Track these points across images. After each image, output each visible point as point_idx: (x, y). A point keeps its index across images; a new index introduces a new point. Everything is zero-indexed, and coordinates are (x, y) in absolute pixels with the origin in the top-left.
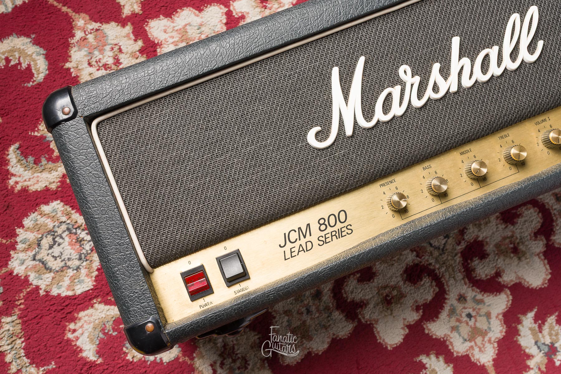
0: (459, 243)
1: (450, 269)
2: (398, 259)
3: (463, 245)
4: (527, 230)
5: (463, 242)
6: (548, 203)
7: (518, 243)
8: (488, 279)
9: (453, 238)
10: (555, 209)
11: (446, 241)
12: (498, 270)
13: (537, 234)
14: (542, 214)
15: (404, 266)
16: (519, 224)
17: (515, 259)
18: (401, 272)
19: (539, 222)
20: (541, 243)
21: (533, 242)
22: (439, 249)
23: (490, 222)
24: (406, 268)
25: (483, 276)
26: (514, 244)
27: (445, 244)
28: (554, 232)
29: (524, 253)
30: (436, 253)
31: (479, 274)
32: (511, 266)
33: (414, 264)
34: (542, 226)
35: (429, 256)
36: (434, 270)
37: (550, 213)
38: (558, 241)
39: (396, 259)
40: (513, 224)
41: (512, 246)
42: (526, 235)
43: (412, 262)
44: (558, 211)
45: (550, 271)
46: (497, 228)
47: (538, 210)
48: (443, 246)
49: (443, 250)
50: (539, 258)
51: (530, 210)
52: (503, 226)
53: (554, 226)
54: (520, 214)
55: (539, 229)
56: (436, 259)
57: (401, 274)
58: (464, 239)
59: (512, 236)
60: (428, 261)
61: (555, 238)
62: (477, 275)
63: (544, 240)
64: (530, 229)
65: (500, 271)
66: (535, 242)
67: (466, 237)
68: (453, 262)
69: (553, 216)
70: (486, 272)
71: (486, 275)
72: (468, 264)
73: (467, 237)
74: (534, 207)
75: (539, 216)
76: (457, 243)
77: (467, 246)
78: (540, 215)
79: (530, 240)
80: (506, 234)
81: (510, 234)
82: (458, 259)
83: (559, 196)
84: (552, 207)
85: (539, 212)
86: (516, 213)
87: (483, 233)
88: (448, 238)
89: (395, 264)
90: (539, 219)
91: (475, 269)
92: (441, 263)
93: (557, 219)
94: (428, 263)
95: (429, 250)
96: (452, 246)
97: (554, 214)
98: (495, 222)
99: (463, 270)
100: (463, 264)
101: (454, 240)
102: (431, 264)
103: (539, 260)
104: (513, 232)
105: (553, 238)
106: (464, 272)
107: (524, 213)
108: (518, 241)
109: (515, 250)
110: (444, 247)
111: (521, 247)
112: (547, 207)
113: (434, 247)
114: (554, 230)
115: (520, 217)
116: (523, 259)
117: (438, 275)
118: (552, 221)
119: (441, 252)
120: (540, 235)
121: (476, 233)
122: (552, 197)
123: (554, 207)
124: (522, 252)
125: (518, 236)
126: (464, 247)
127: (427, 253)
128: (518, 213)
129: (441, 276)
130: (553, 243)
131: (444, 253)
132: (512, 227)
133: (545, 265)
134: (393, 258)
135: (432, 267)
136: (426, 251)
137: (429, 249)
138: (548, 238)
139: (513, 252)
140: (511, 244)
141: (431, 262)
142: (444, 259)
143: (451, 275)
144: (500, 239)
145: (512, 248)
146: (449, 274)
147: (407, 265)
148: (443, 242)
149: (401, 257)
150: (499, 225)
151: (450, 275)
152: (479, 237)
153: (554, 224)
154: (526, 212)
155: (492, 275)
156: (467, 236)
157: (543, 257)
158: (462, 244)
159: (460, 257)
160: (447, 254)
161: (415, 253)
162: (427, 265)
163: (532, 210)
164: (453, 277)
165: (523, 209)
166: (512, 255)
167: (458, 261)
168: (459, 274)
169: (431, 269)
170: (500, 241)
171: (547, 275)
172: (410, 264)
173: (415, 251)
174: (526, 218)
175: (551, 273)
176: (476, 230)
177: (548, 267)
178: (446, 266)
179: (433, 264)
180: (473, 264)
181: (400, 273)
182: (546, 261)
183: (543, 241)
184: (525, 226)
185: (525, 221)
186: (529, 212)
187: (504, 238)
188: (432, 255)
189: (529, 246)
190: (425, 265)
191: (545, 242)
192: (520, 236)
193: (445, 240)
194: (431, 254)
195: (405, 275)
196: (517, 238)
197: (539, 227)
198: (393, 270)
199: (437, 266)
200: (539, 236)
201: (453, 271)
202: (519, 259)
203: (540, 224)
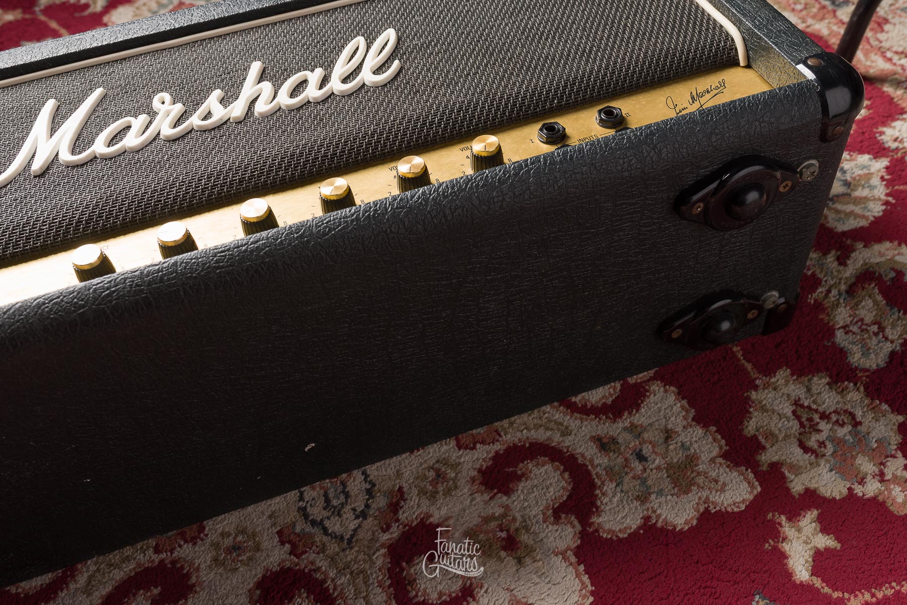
0: (385, 530)
1: (360, 580)
2: (250, 559)
3: (395, 532)
4: (537, 502)
5: (394, 527)
6: (583, 455)
7: (517, 530)
8: (445, 601)
9: (376, 517)
10: (599, 465)
11: (360, 526)
12: (468, 584)
13: (558, 512)
14: (570, 475)
15: (259, 572)
16: (519, 492)
17: (510, 562)
18: (252, 585)
19: (563, 488)
20: (569, 530)
21: (550, 527)
22: (342, 538)
23: (456, 487)
24: (264, 577)
25: (434, 596)
26: (508, 531)
27: (355, 530)
28: (597, 508)
29: (530, 550)
30: (333, 547)
31: (425, 590)
32: (499, 576)
33: (281, 569)
34: (569, 497)
35: (318, 553)
36: (324, 581)
37: (589, 473)
38: (607, 527)
39: (244, 558)
40: (507, 492)
41: (504, 535)
42: (534, 513)
43: (279, 565)
44: (605, 469)
45: (590, 588)
46: (472, 500)
47: (562, 467)
48: (350, 533)
49: (350, 541)
50: (565, 559)
51: (543, 466)
52: (486, 497)
53: (597, 495)
54: (523, 475)
55: (565, 502)
56: (332, 559)
57: (249, 591)
58: (397, 520)
59: (504, 516)
60: (312, 563)
61: (600, 520)
62: (420, 594)
63: (576, 523)
64: (544, 502)
65: (471, 584)
66: (555, 527)
67: (402, 516)
68: (367, 566)
69: (595, 476)
70: (440, 588)
71: (441, 594)
72: (402, 570)
73: (405, 515)
74: (553, 460)
75: (563, 478)
76: (382, 528)
77: (404, 533)
78: (566, 475)
79: (544, 522)
80: (491, 512)
81: (498, 511)
82: (380, 558)
83: (605, 441)
84: (591, 461)
85: (564, 471)
86: (515, 473)
87: (439, 509)
88: (365, 518)
89: (241, 569)
90: (563, 483)
91: (415, 580)
92: (341, 565)
93: (603, 483)
94: (313, 567)
95: (321, 541)
96: (370, 533)
97: (597, 474)
98: (470, 489)
99: (388, 582)
100: (389, 569)
101: (376, 522)
102: (319, 569)
103: (564, 565)
104: (507, 508)
105: (594, 519)
106: (389, 587)
107: (531, 472)
108: (517, 524)
109: (511, 544)
110: (352, 536)
111: (524, 538)
112: (580, 461)
113: (330, 535)
114: (599, 503)
115: (523, 479)
116: (528, 560)
117: (331, 591)
118: (593, 486)
119: (345, 545)
120: (567, 514)
121: (424, 509)
122: (591, 444)
123: (596, 462)
124: (526, 546)
125: (518, 516)
126: (395, 535)
127: (314, 548)
128: (519, 472)
129: (336, 594)
130: (597, 531)
131: (351, 548)
132: (505, 498)
133: (578, 575)
134: (239, 555)
135: (318, 576)
136: (313, 544)
137: (319, 537)
138: (584, 520)
139: (505, 548)
140: (502, 531)
141: (320, 564)
142: (349, 559)
143: (360, 593)
144: (476, 521)
145: (503, 539)
146: (355, 591)
147: (267, 570)
148: (352, 526)
149: (258, 555)
150: (476, 494)
151: (357, 593)
152: (431, 516)
153: (598, 492)
154: (536, 471)
155: (454, 595)
156: (403, 512)
157: (573, 559)
158: (392, 530)
159: (384, 555)
160: (356, 549)
161: (288, 546)
162: (310, 571)
163: (548, 467)
164: (364, 598)
165: (530, 465)
166: (503, 554)
167: (379, 563)
168: (379, 590)
169: (317, 579)
170: (477, 526)
171: (584, 597)
172: (274, 570)
173: (289, 542)
174: (536, 482)
175: (592, 593)
176: (425, 503)
177: (586, 578)
178: (352, 573)
179: (324, 568)
180: (412, 570)
181: (249, 587)
182: (582, 568)
183: (573, 527)
184: (533, 495)
185: (533, 487)
186: (543, 470)
187: (487, 520)
188: (324, 552)
189: (543, 535)
190: (306, 570)
191: (578, 527)
192: (522, 516)
193: (357, 521)
194: (323, 549)
195: (258, 592)
196: (514, 519)
197: (565, 498)
198: (234, 581)
199: (332, 574)
200: (563, 516)
201: (365, 583)
202: (520, 561)
203: (568, 493)
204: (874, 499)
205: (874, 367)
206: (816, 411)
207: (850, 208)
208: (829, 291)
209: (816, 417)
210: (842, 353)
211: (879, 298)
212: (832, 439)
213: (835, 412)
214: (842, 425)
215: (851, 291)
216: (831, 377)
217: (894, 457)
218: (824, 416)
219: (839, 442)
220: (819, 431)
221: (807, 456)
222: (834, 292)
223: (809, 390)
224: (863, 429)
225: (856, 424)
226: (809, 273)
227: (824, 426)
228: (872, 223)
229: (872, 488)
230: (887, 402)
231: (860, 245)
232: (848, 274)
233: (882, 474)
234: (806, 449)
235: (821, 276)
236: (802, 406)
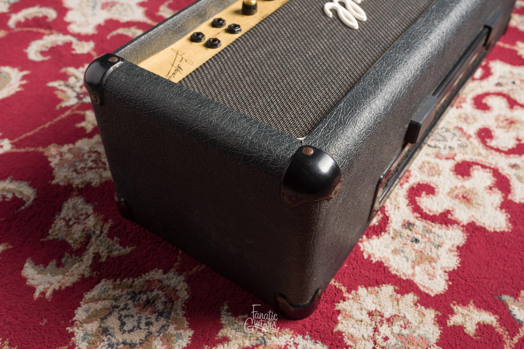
204: (63, 145)
205: (69, 201)
206: (95, 168)
207: (99, 306)
208: (102, 232)
209: (94, 166)
210: (87, 201)
211: (70, 241)
212: (85, 160)
213: (86, 172)
214: (81, 168)
215: (88, 238)
216: (91, 187)
217: (56, 164)
218: (91, 168)
219: (82, 160)
220: (92, 161)
221: (96, 149)
222: (98, 232)
223: (101, 176)
224: (71, 169)
225: (75, 171)
226: (115, 238)
227: (90, 164)
228: (81, 297)
229: (65, 148)
230: (61, 186)
231: (87, 274)
232: (91, 248)
233: (61, 156)
234: (96, 152)
235: (108, 240)
236: (102, 168)
